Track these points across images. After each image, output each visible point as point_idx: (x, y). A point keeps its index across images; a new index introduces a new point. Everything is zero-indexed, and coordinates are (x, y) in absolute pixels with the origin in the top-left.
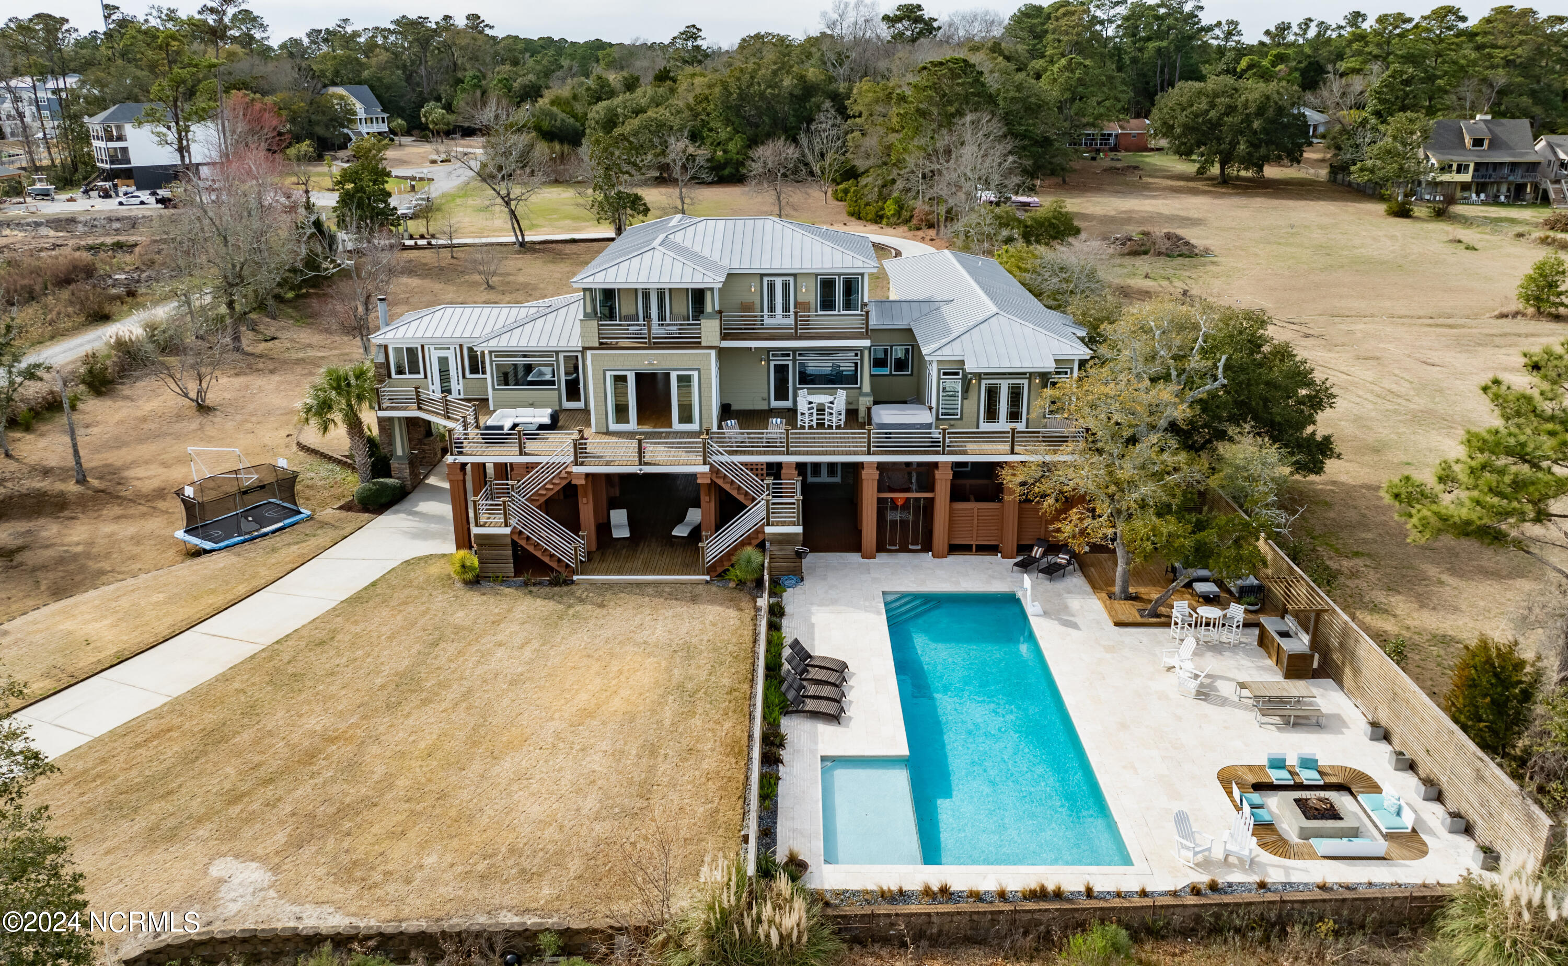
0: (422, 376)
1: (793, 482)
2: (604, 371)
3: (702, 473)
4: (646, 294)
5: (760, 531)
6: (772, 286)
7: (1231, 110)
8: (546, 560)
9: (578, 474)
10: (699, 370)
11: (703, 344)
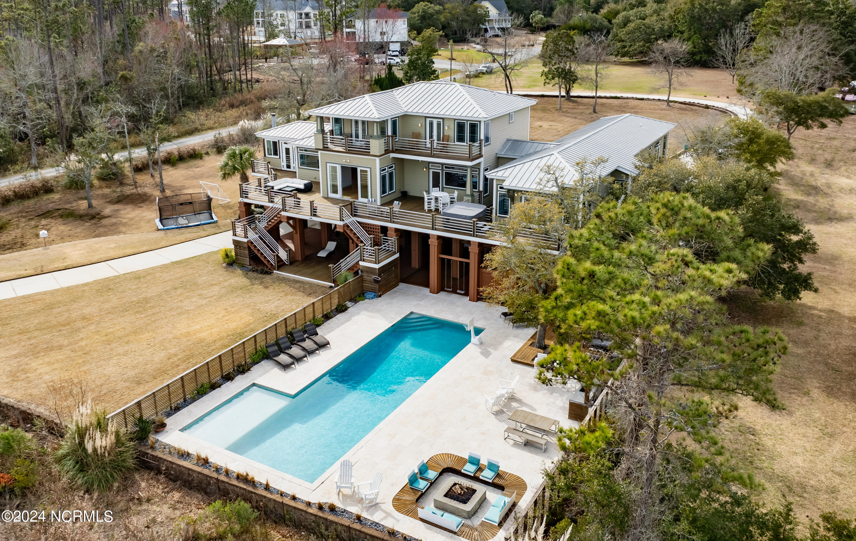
0: (278, 157)
3: (339, 226)
4: (357, 122)
5: (357, 263)
6: (431, 124)
8: (262, 259)
9: (284, 216)
10: (370, 168)
11: (371, 153)
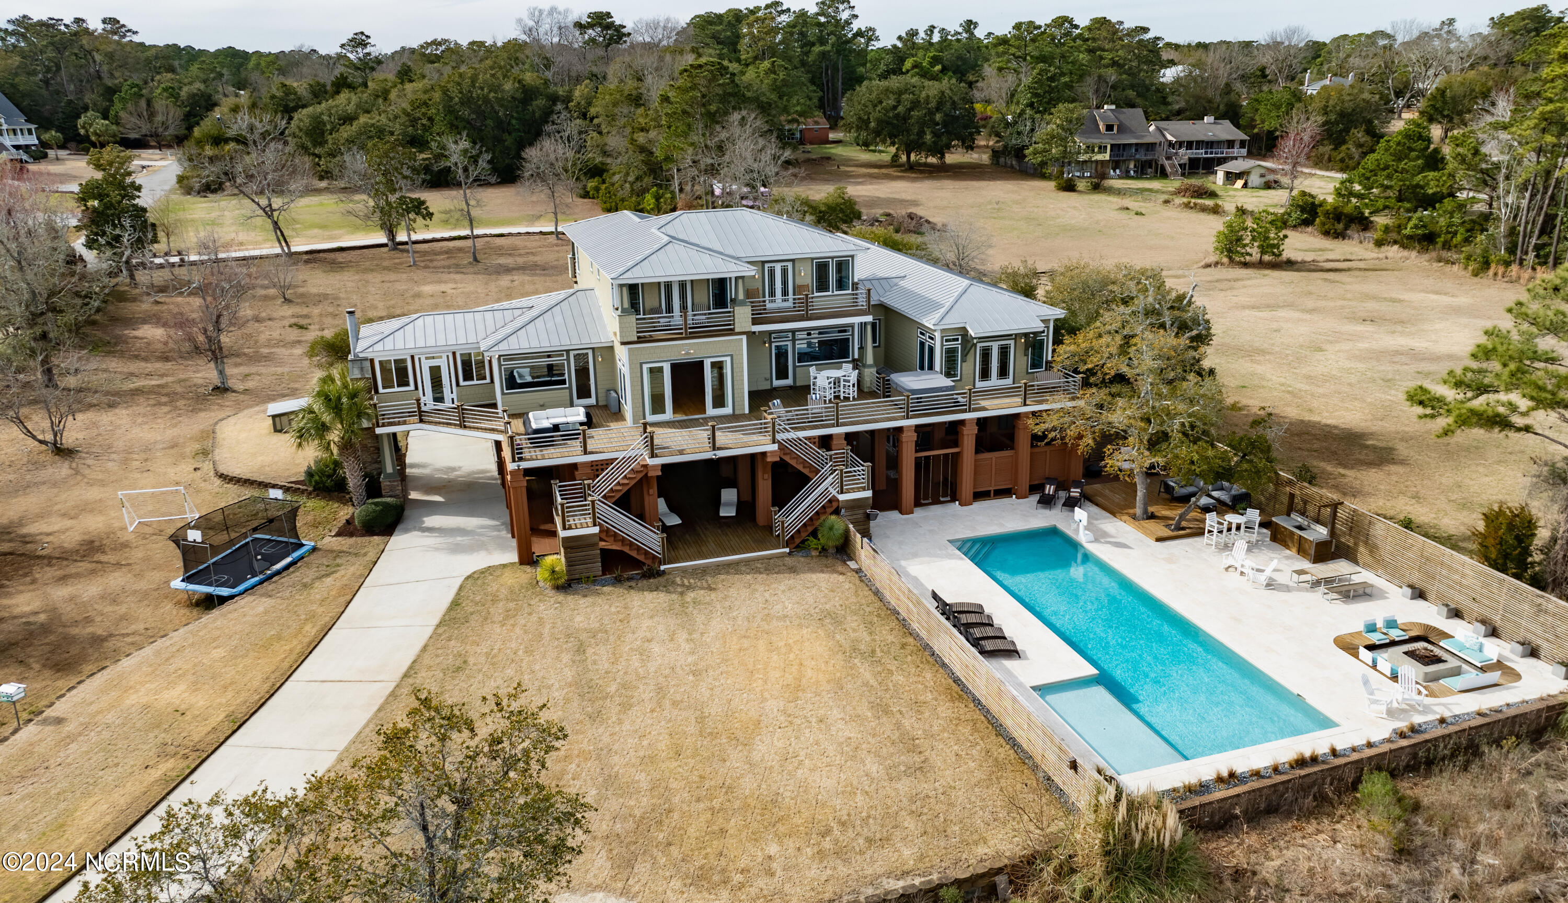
0: (412, 387)
2: (641, 364)
3: (772, 452)
6: (772, 272)
7: (915, 104)
8: (634, 554)
10: (732, 356)
11: (737, 330)
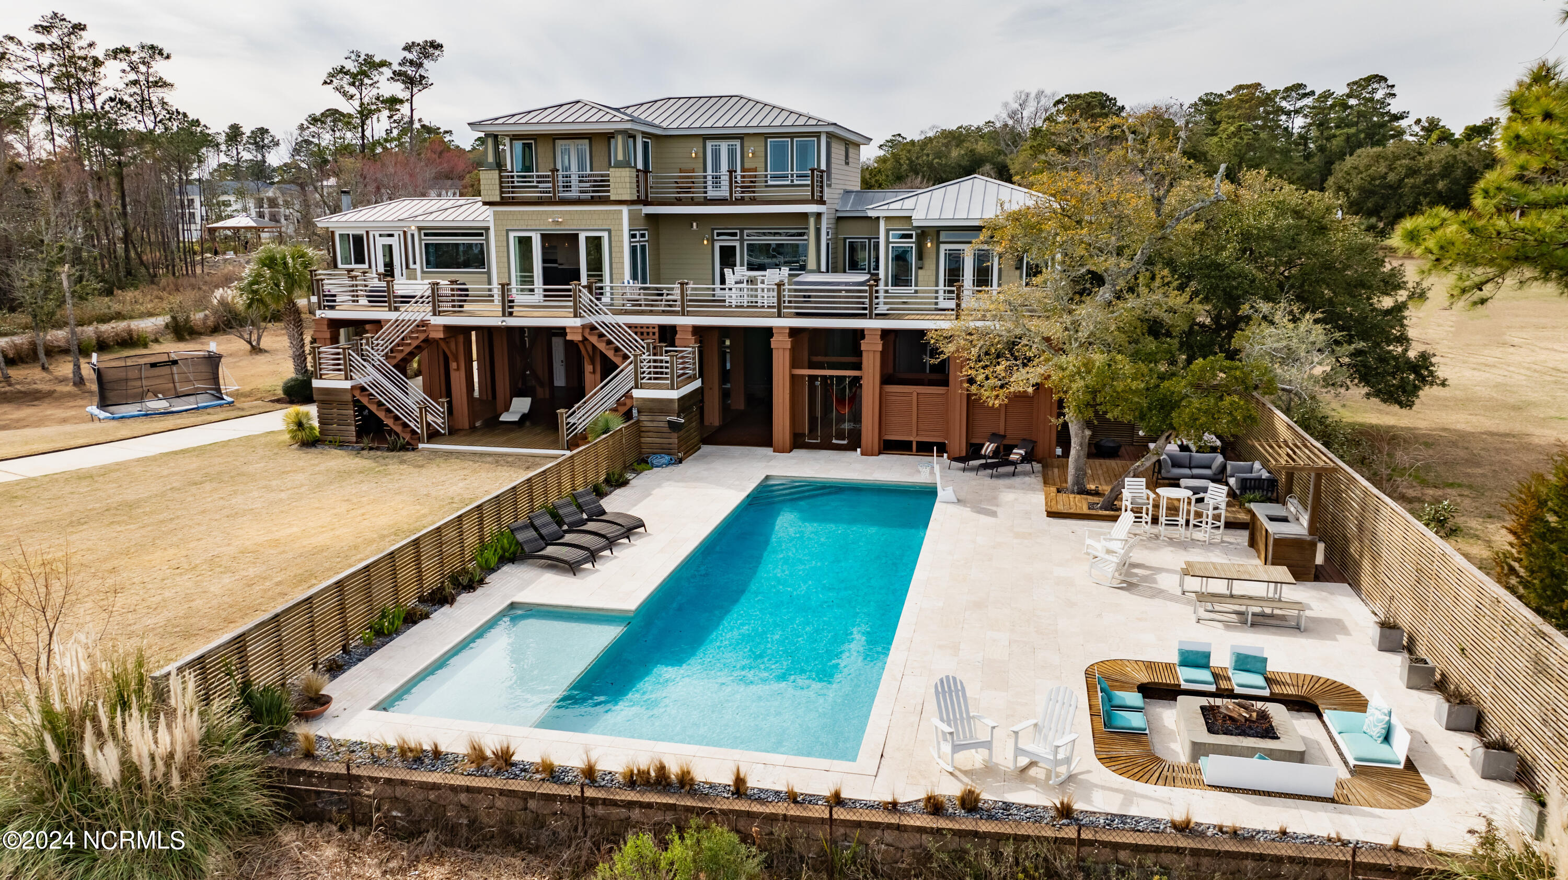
0: (366, 266)
1: (688, 349)
2: (508, 231)
3: (572, 328)
5: (628, 395)
6: (716, 151)
8: (390, 422)
9: (435, 326)
10: (609, 231)
11: (612, 198)
